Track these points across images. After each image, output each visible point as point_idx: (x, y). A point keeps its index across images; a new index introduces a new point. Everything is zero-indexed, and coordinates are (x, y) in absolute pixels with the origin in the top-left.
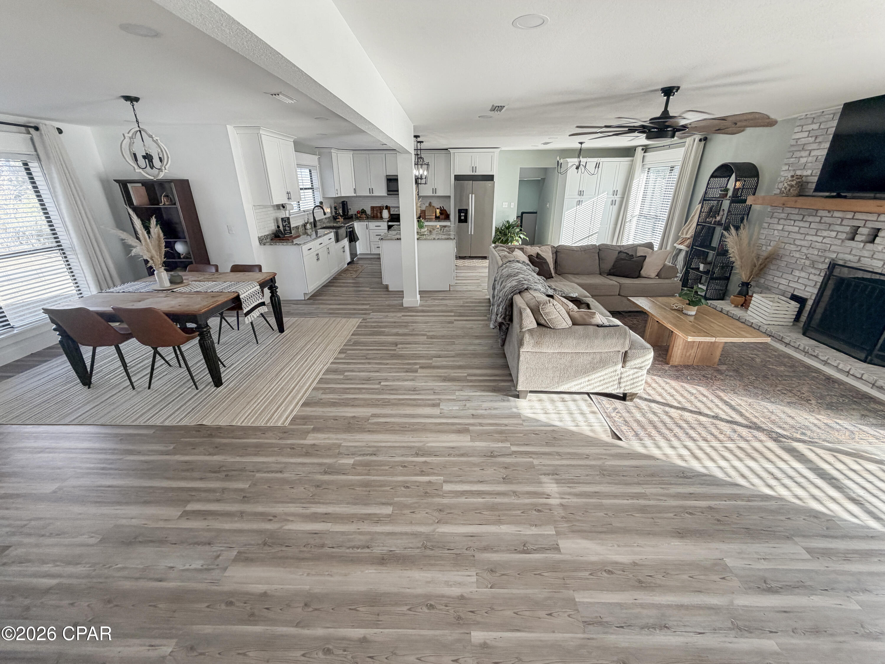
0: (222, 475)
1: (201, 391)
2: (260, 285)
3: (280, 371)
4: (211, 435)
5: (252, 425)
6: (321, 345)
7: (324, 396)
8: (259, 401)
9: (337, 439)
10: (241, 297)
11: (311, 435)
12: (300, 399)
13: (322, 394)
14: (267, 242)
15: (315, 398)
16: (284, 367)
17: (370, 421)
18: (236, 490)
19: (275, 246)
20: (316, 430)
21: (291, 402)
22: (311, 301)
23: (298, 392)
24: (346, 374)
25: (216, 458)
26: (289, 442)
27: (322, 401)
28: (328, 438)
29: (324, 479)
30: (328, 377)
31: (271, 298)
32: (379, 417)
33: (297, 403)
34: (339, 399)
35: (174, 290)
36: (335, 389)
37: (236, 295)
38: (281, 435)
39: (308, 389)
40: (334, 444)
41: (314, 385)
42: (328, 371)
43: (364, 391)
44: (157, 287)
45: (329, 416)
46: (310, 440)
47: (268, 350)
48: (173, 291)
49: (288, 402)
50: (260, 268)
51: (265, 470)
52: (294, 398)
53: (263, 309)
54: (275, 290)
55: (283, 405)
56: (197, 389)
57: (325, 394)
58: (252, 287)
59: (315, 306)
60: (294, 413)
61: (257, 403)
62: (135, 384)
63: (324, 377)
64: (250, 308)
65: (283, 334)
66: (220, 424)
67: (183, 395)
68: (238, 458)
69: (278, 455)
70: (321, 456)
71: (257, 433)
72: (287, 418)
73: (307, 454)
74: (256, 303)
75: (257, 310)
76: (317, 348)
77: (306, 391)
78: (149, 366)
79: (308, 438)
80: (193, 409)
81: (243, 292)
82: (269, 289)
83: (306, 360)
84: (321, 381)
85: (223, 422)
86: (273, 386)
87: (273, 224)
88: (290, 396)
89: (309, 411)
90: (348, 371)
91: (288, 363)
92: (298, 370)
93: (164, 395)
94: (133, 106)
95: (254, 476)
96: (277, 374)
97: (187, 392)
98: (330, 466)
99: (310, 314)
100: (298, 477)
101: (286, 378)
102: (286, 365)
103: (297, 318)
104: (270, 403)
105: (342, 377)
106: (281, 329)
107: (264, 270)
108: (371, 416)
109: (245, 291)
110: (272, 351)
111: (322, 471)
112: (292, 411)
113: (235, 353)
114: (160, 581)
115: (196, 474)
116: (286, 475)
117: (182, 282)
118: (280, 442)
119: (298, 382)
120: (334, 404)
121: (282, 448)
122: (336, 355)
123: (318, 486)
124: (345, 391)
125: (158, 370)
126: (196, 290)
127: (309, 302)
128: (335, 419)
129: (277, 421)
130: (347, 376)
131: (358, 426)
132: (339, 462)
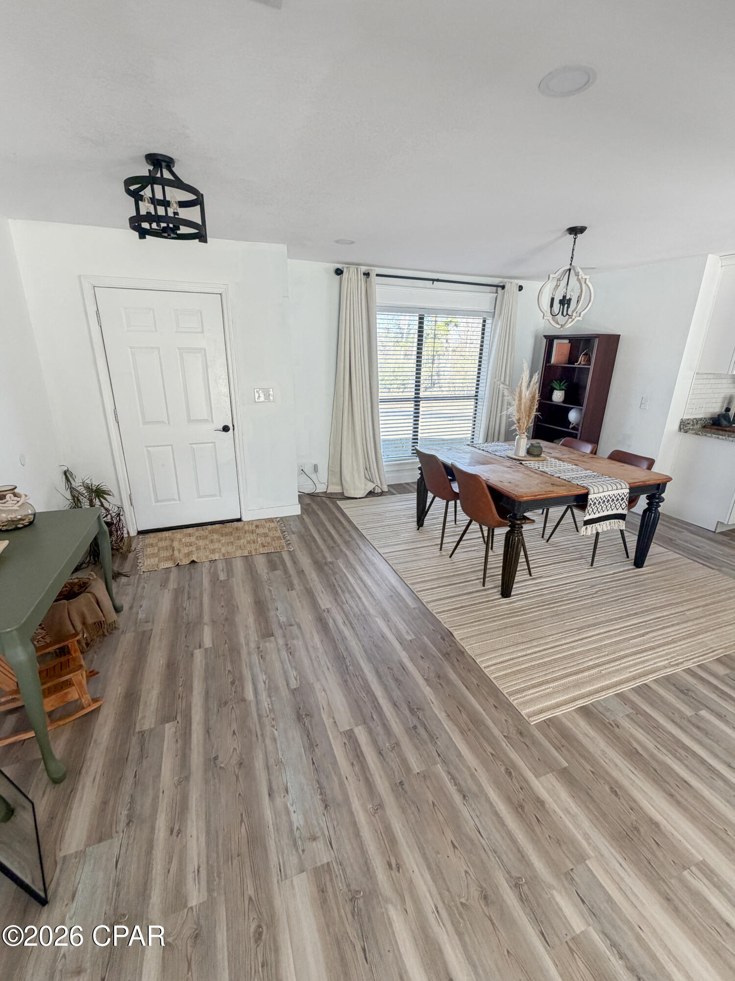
0: (412, 721)
1: (485, 590)
2: (631, 489)
3: (589, 626)
4: (448, 654)
5: (494, 681)
6: (690, 624)
7: (626, 723)
8: (529, 652)
9: (587, 837)
10: (590, 497)
11: (551, 779)
12: (582, 697)
13: (628, 716)
14: (693, 429)
15: (608, 714)
16: (600, 623)
17: (686, 873)
18: (404, 761)
19: (704, 437)
20: (566, 776)
21: (566, 689)
22: (726, 539)
23: (591, 680)
24: (704, 713)
25: (427, 690)
26: (514, 756)
27: (616, 729)
28: (574, 817)
29: (505, 897)
30: (662, 692)
31: (645, 511)
32: (719, 888)
33: (574, 699)
34: (652, 756)
35: (523, 462)
36: (658, 727)
37: (584, 491)
38: (513, 730)
39: (608, 688)
40: (573, 842)
41: (625, 688)
42: (669, 681)
43: (720, 783)
44: (511, 454)
45: (607, 773)
46: (543, 787)
47: (598, 582)
48: (521, 463)
49: (563, 685)
50: (651, 463)
51: (453, 771)
52: (577, 685)
53: (621, 524)
54: (658, 503)
55: (552, 685)
56: (484, 585)
57: (632, 719)
58: (615, 487)
59: (727, 550)
60: (558, 713)
61: (524, 653)
62: (444, 546)
63: (654, 686)
64: (597, 515)
65: (638, 570)
66: (466, 648)
67: (467, 583)
68: (444, 714)
69: (484, 763)
70: (536, 841)
71: (489, 698)
72: (541, 711)
73: (518, 809)
74: (610, 512)
75: (608, 522)
76: (678, 624)
77: (603, 689)
78: (459, 534)
79: (543, 778)
80: (462, 607)
81: (596, 491)
82: (648, 498)
83: (643, 635)
84: (643, 691)
85: (471, 648)
86: (564, 642)
87: (719, 405)
88: (574, 677)
89: (582, 729)
90: (712, 711)
91: (611, 620)
92: (617, 643)
93: (454, 572)
94: (575, 239)
95: (435, 763)
96: (582, 628)
97: (474, 582)
98: (534, 879)
99: (707, 558)
100: (474, 835)
101: (590, 643)
102: (607, 621)
103: (679, 556)
104: (539, 665)
105: (689, 712)
106: (639, 562)
107: (655, 469)
108: (697, 865)
109: (601, 490)
110: (602, 587)
111: (514, 874)
112: (558, 705)
113: (555, 563)
114: (270, 795)
115: (397, 694)
116: (465, 811)
117: (539, 456)
118: (504, 743)
119: (604, 664)
120: (633, 755)
121: (498, 755)
122: (707, 660)
123: (485, 898)
124: (676, 748)
125: (465, 542)
126: (543, 470)
127: (721, 538)
128: (616, 790)
129: (525, 703)
130: (702, 719)
131: (649, 856)
132: (555, 893)
